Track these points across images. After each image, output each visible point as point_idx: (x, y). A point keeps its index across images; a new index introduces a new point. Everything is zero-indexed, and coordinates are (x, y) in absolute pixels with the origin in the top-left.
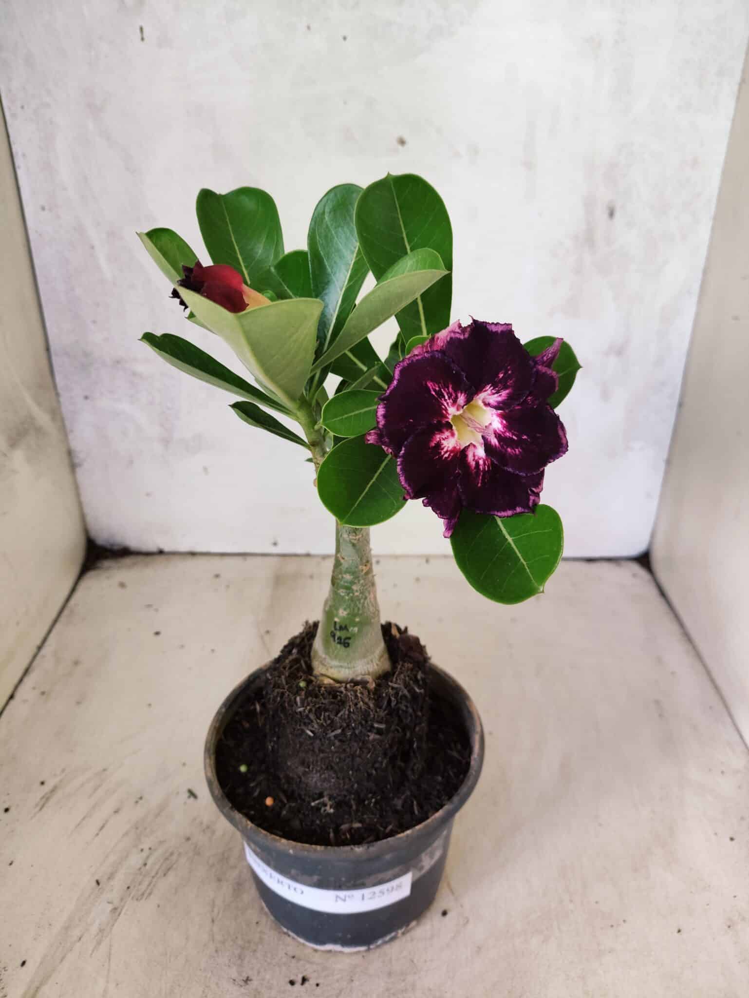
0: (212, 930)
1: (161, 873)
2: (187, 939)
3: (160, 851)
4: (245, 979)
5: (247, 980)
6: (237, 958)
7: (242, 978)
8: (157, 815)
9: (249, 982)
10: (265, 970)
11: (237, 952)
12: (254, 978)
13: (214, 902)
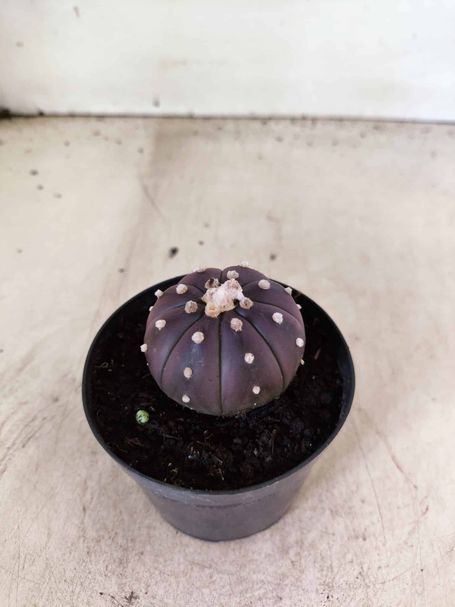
0: (82, 523)
1: (19, 443)
2: (49, 535)
3: (20, 415)
4: (128, 596)
5: (132, 597)
6: (117, 564)
7: (123, 594)
8: (20, 370)
9: (133, 600)
10: (156, 583)
11: (117, 555)
12: (141, 595)
13: (85, 483)
